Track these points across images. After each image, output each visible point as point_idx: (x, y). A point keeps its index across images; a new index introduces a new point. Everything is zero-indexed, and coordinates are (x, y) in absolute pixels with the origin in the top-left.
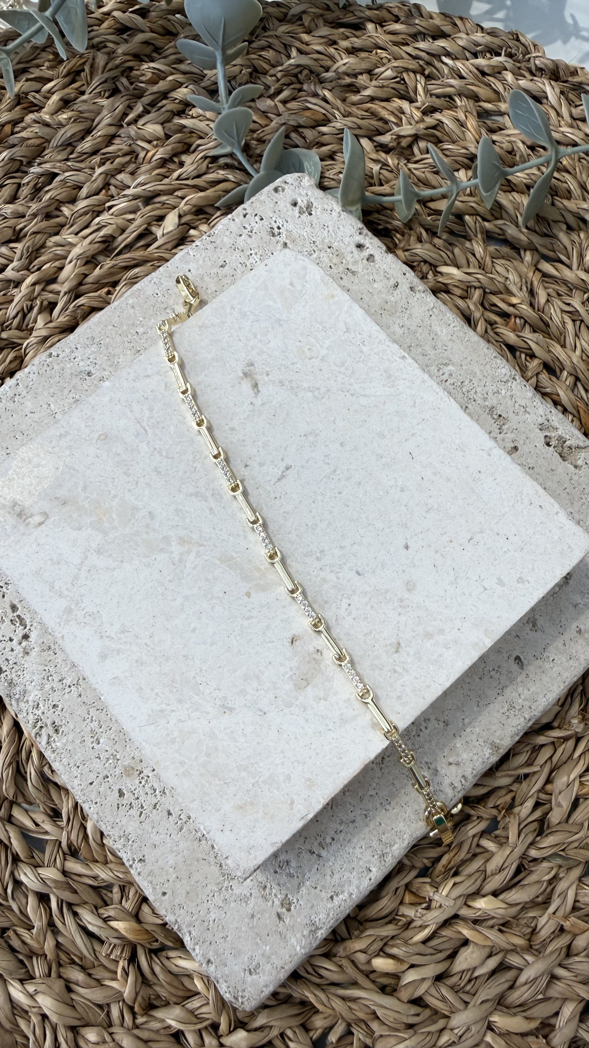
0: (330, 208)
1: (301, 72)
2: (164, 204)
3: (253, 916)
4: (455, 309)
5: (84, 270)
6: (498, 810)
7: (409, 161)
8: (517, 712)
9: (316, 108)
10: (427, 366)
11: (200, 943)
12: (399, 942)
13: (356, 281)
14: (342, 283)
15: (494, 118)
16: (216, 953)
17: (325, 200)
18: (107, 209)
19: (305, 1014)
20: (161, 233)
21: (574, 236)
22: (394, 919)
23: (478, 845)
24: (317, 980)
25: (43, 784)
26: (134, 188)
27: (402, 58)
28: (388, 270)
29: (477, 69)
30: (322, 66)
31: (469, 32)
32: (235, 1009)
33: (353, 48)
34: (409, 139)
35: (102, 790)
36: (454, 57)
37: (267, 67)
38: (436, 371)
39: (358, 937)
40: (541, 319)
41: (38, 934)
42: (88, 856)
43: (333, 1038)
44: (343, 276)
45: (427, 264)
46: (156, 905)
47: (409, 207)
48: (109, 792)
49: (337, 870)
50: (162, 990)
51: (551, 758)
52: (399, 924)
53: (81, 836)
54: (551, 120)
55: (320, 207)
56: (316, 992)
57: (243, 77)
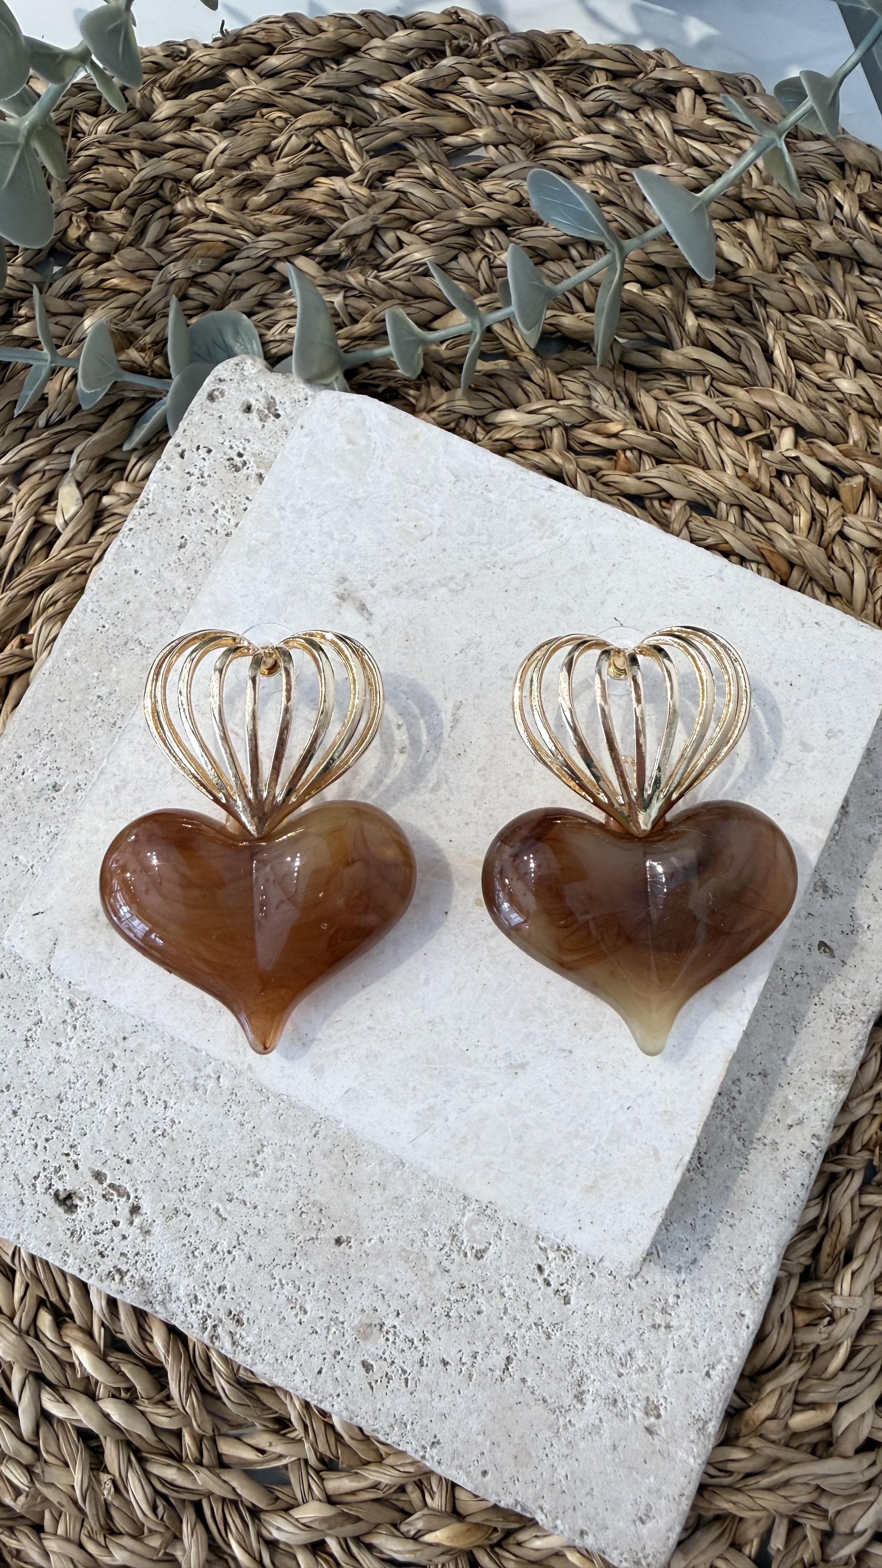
0: (302, 396)
1: (161, 187)
2: (45, 473)
3: (615, 1448)
7: (376, 267)
8: (849, 1019)
9: (209, 236)
11: (560, 1515)
12: (814, 1381)
16: (587, 1517)
17: (289, 385)
19: (728, 1531)
20: (62, 521)
22: (794, 1355)
23: (862, 1207)
24: (727, 1481)
25: (246, 1395)
27: (305, 111)
29: (419, 88)
30: (189, 166)
31: (385, 33)
33: (223, 119)
34: (367, 238)
35: (338, 1374)
36: (378, 81)
37: (107, 196)
39: (756, 1401)
40: (660, 440)
43: (777, 1543)
45: (469, 419)
46: (477, 1491)
48: (349, 1372)
52: (802, 1357)
53: (332, 1441)
54: (556, 130)
55: (286, 399)
56: (733, 1498)
57: (79, 227)
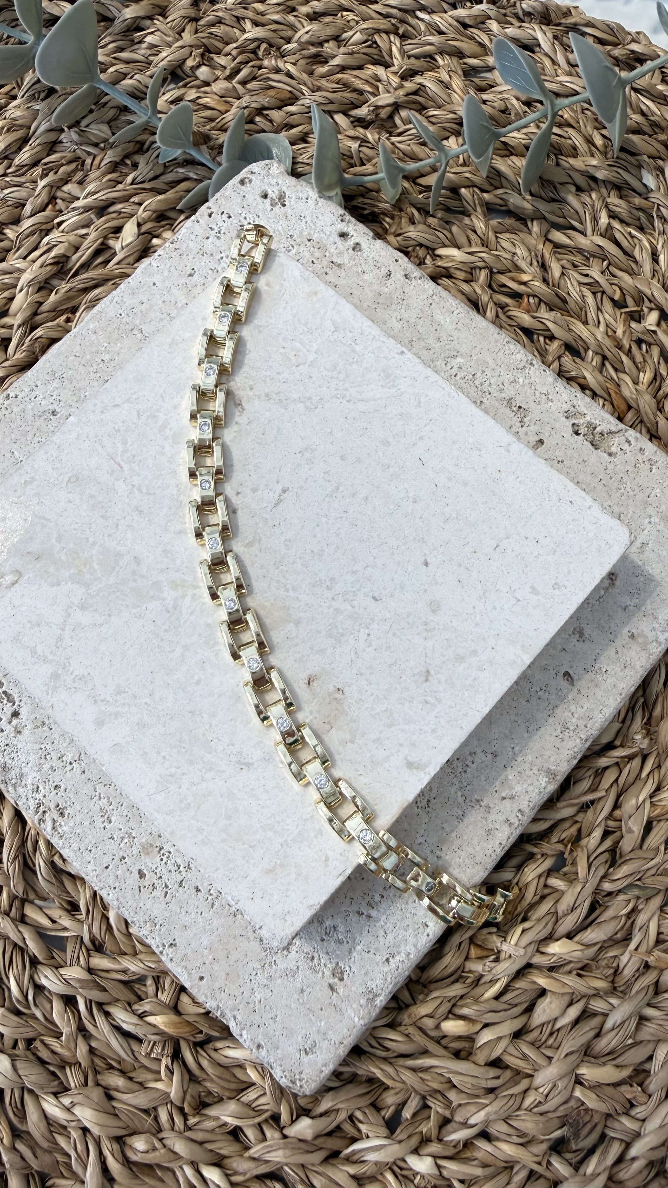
0: (305, 195)
1: (259, 47)
2: (120, 213)
3: (302, 991)
4: (459, 295)
5: (37, 297)
6: (563, 844)
7: (391, 134)
8: (571, 733)
9: (280, 85)
10: (433, 361)
11: (247, 1027)
12: (468, 1001)
13: (343, 274)
14: (327, 278)
15: (482, 75)
16: (266, 1035)
17: (299, 187)
18: (56, 226)
19: (373, 1093)
20: (120, 246)
21: (586, 198)
22: (461, 977)
23: (546, 886)
24: (383, 1054)
25: (55, 876)
26: (84, 198)
27: (372, 18)
28: (377, 258)
29: (458, 21)
30: (282, 38)
32: (295, 1096)
33: (315, 13)
34: (389, 109)
35: (119, 873)
36: (429, 10)
37: (220, 45)
38: (443, 365)
39: (423, 1002)
40: (557, 295)
41: (67, 1040)
42: (114, 949)
43: (408, 1113)
44: (328, 270)
45: (423, 248)
46: (194, 991)
47: (394, 184)
48: (128, 874)
49: (390, 930)
50: (213, 1085)
51: (616, 781)
52: (467, 982)
53: (104, 928)
54: (546, 69)
55: (293, 196)
56: (383, 1067)
57: (194, 59)
